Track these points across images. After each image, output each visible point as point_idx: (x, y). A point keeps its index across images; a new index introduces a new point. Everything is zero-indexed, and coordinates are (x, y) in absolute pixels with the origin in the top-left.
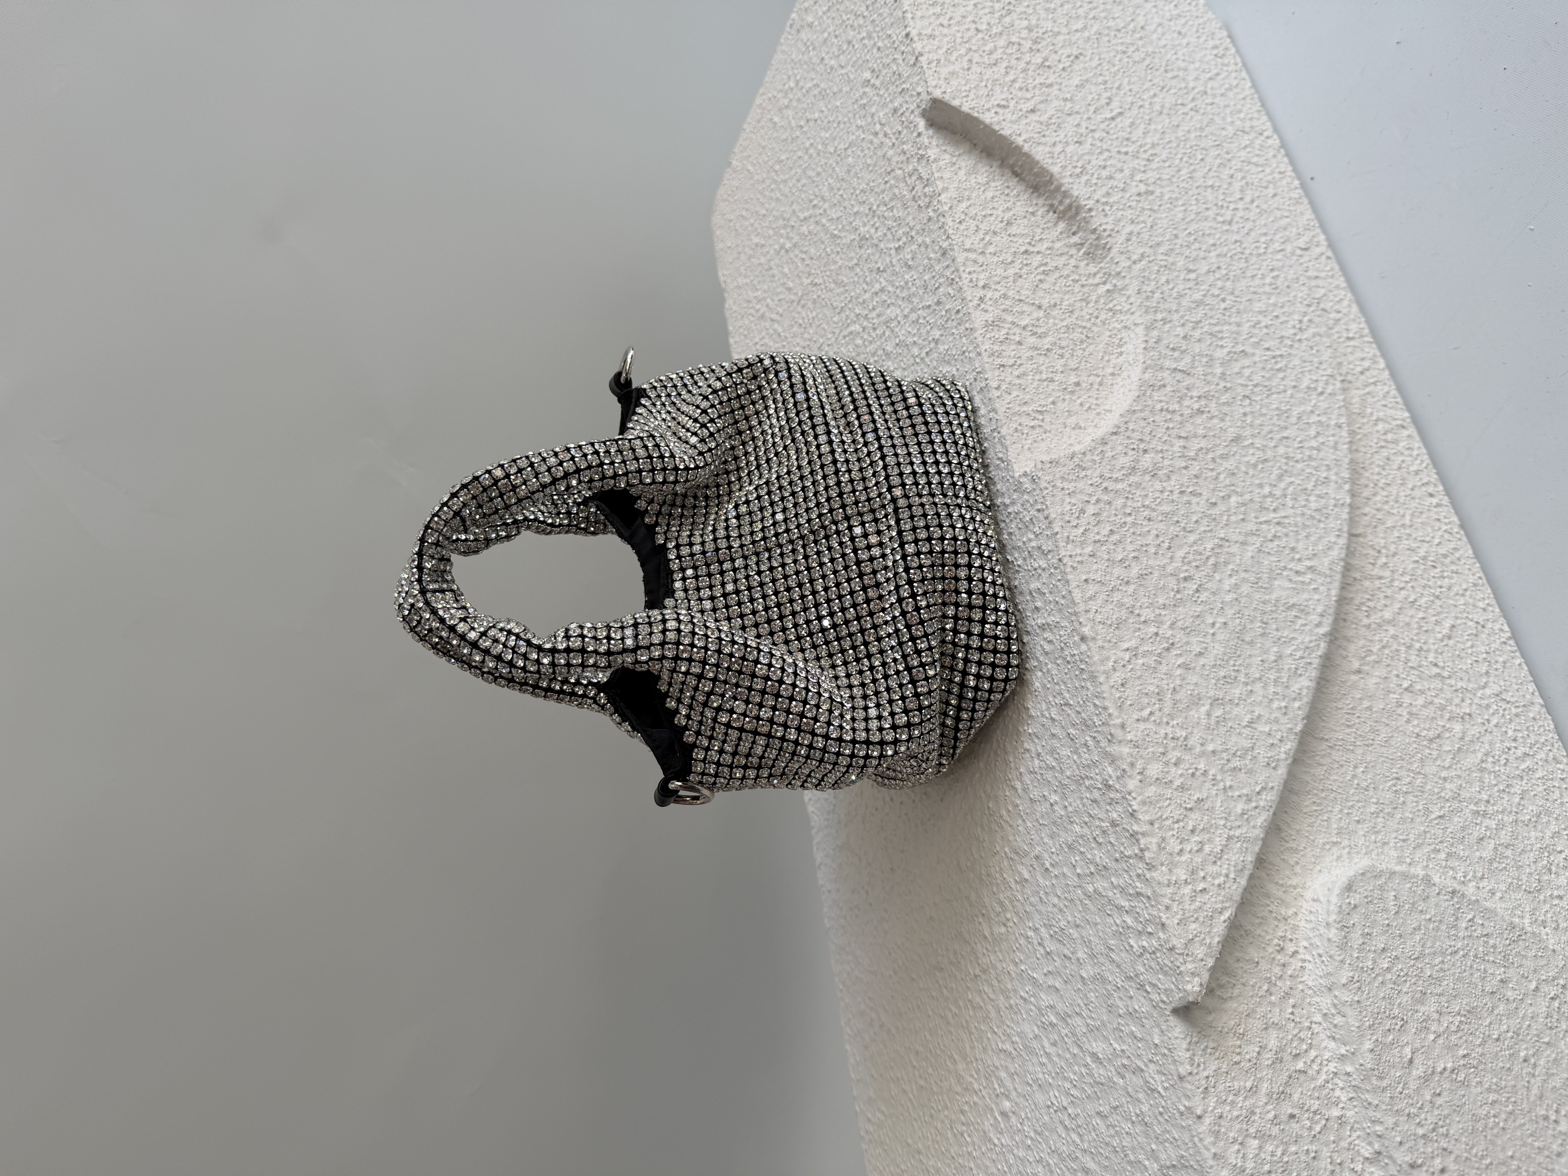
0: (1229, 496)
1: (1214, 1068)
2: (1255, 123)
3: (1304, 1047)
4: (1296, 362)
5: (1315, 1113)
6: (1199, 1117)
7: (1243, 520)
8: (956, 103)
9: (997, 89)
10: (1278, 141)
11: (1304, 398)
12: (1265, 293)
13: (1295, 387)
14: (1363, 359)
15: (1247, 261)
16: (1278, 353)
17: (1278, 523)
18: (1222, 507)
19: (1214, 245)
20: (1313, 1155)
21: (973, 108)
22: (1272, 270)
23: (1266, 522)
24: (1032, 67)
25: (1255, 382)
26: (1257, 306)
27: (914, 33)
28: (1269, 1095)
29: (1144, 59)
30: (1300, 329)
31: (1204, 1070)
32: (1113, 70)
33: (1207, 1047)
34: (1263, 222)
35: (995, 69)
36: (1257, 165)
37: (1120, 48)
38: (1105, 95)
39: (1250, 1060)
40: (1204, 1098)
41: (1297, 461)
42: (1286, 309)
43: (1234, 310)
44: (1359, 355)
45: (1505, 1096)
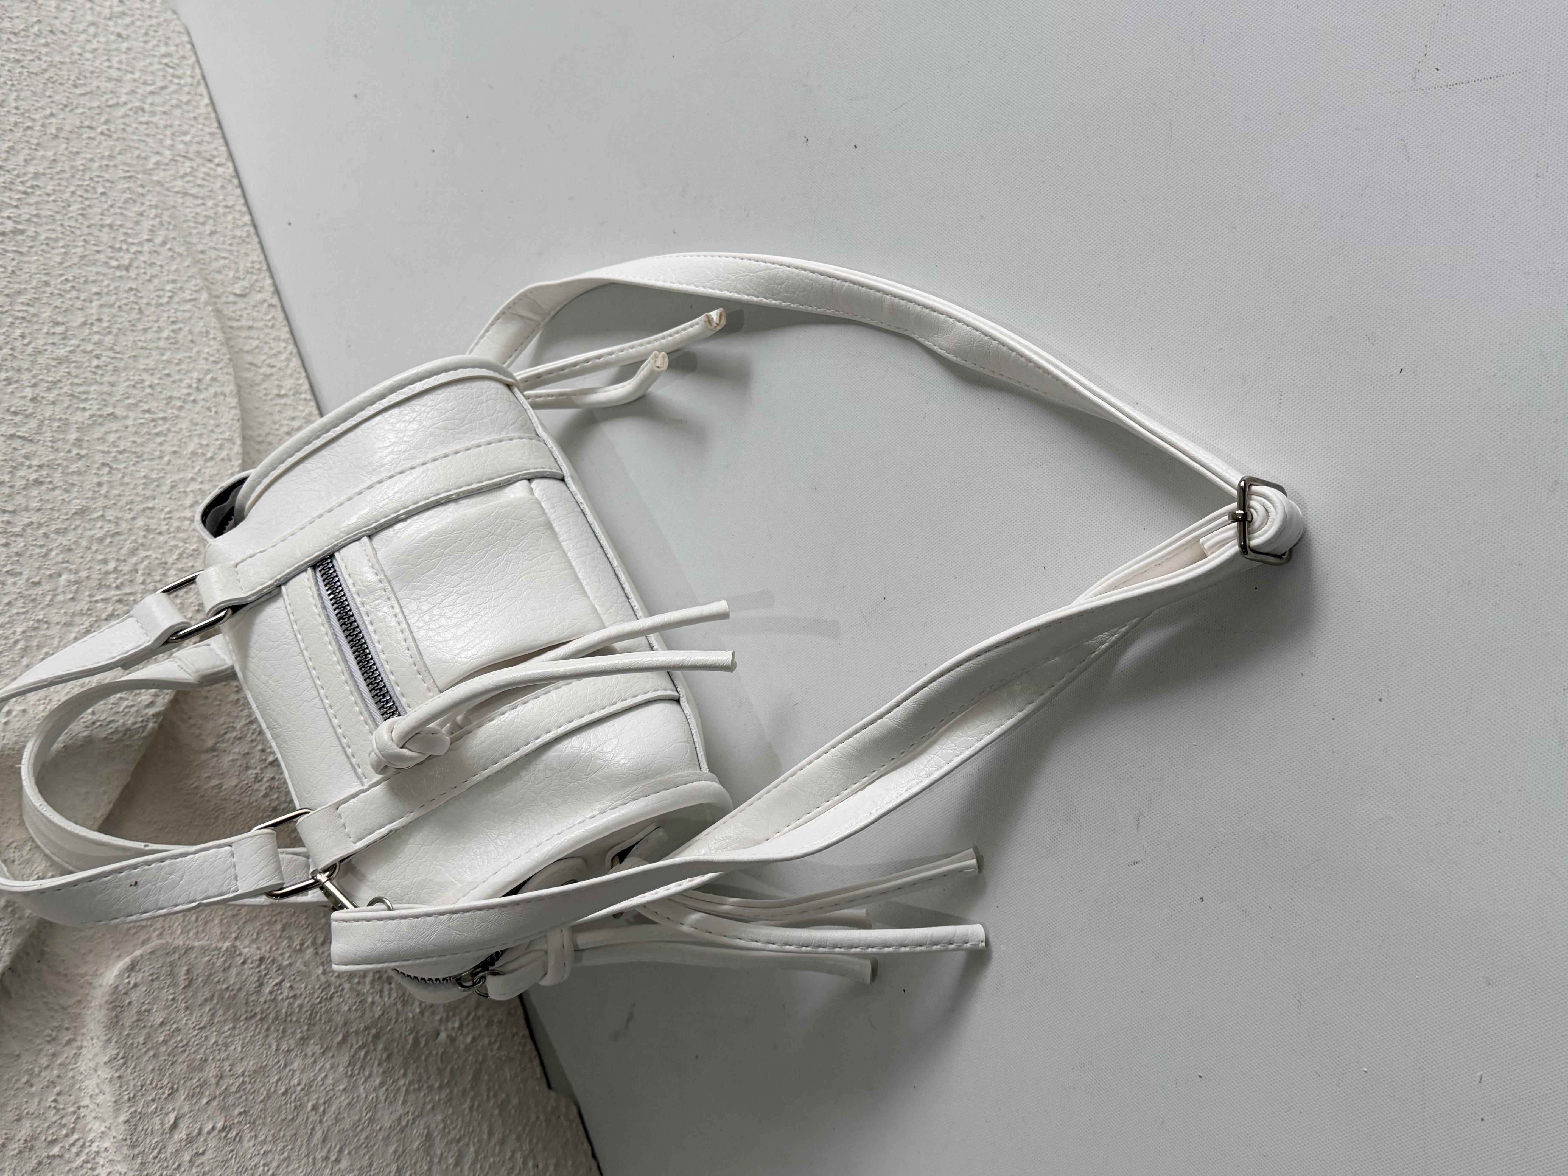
0: (60, 575)
2: (204, 147)
4: (184, 425)
7: (73, 599)
10: (231, 170)
11: (185, 465)
12: (157, 348)
13: (175, 452)
14: (293, 419)
15: (140, 311)
16: (161, 415)
17: (120, 601)
18: (46, 586)
19: (97, 294)
22: (173, 322)
23: (103, 600)
25: (121, 448)
26: (142, 363)
30: (198, 389)
34: (174, 267)
36: (195, 197)
41: (160, 533)
42: (183, 366)
43: (110, 368)
44: (289, 413)
45: (282, 1144)
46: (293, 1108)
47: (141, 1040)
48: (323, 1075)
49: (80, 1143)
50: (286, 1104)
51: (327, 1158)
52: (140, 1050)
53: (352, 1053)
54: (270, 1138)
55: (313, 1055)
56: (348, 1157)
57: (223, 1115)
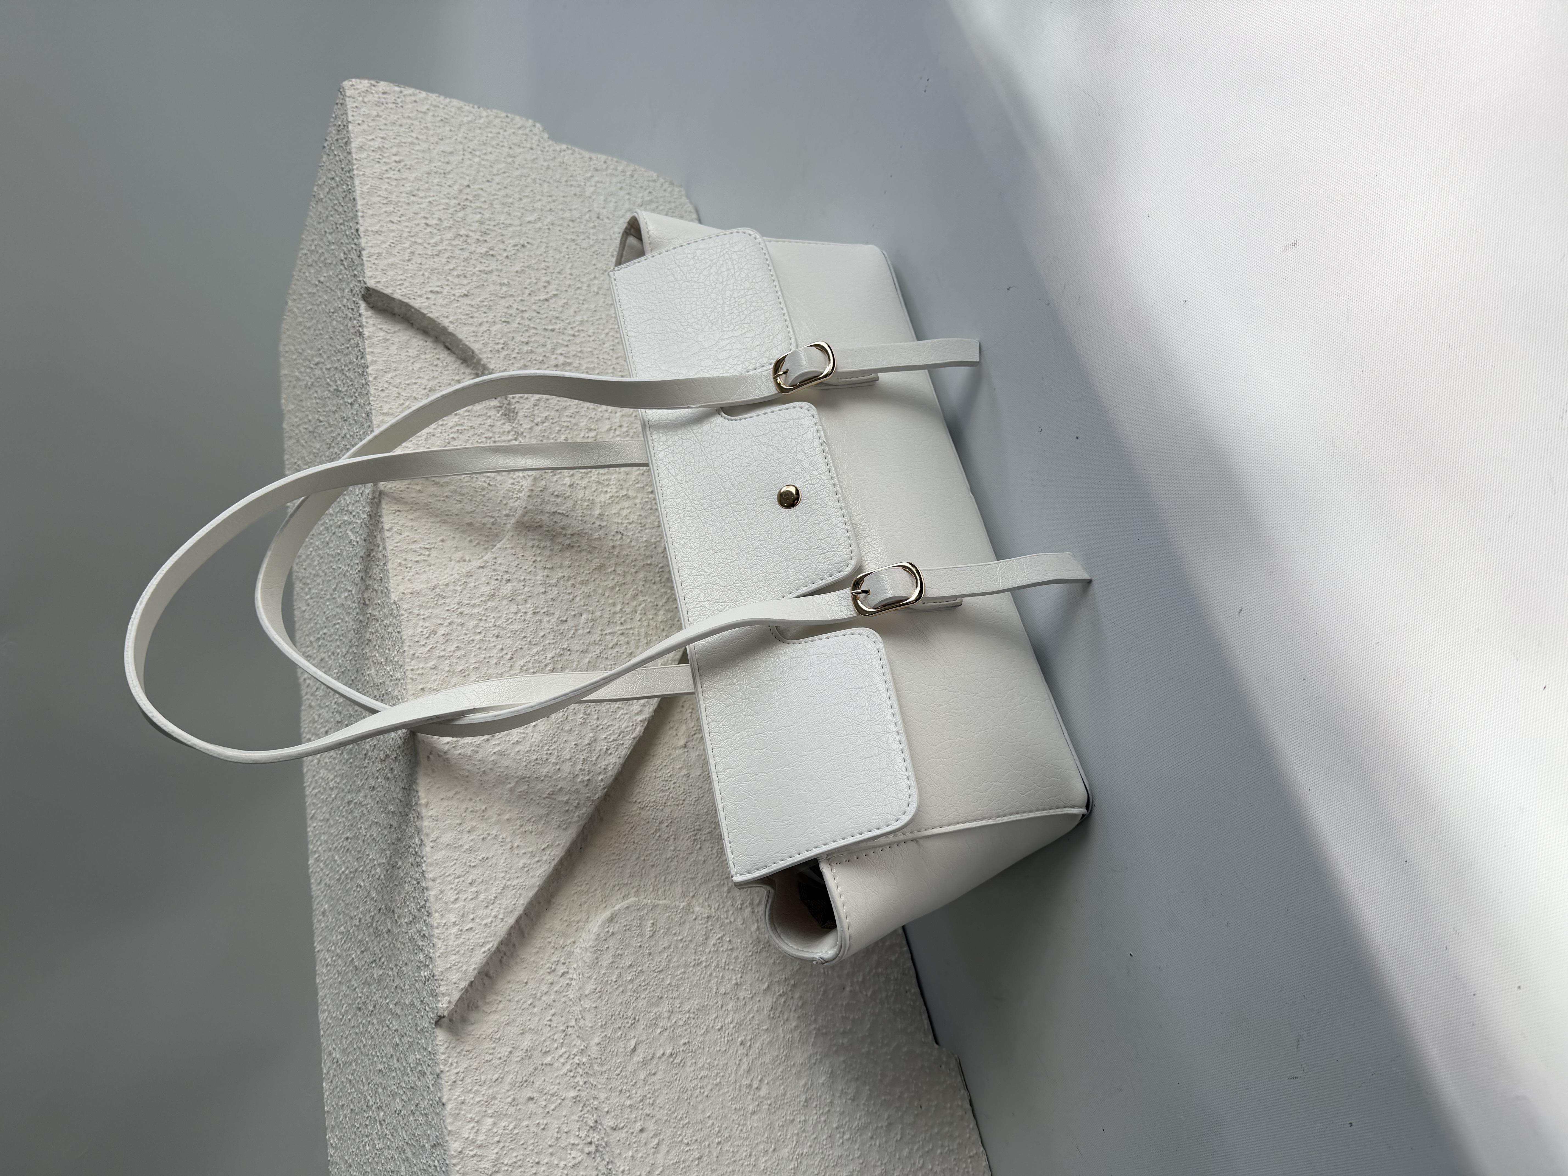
0: (581, 615)
1: (465, 1066)
3: (556, 1045)
5: (552, 1095)
6: (443, 1104)
7: (589, 633)
8: (388, 291)
9: (435, 277)
18: (570, 623)
20: (542, 1127)
21: (405, 295)
24: (476, 256)
27: (361, 229)
28: (513, 1084)
29: (592, 246)
31: (456, 1068)
32: (557, 257)
33: (462, 1050)
35: (437, 259)
37: (569, 237)
38: (544, 279)
39: (500, 1058)
40: (450, 1090)
45: (716, 1071)
46: (726, 1042)
47: (614, 978)
48: (751, 1015)
49: (568, 1053)
50: (721, 1038)
51: (750, 1085)
52: (613, 986)
53: (774, 1000)
54: (707, 1066)
55: (744, 998)
56: (767, 1087)
57: (672, 1043)
